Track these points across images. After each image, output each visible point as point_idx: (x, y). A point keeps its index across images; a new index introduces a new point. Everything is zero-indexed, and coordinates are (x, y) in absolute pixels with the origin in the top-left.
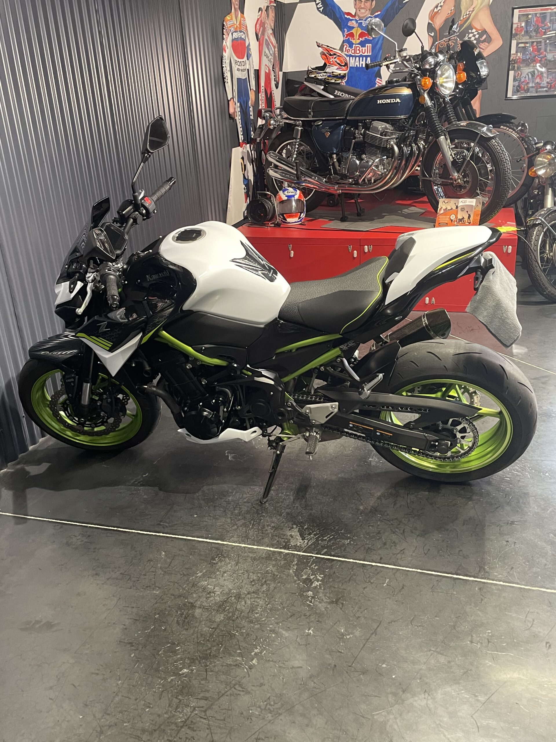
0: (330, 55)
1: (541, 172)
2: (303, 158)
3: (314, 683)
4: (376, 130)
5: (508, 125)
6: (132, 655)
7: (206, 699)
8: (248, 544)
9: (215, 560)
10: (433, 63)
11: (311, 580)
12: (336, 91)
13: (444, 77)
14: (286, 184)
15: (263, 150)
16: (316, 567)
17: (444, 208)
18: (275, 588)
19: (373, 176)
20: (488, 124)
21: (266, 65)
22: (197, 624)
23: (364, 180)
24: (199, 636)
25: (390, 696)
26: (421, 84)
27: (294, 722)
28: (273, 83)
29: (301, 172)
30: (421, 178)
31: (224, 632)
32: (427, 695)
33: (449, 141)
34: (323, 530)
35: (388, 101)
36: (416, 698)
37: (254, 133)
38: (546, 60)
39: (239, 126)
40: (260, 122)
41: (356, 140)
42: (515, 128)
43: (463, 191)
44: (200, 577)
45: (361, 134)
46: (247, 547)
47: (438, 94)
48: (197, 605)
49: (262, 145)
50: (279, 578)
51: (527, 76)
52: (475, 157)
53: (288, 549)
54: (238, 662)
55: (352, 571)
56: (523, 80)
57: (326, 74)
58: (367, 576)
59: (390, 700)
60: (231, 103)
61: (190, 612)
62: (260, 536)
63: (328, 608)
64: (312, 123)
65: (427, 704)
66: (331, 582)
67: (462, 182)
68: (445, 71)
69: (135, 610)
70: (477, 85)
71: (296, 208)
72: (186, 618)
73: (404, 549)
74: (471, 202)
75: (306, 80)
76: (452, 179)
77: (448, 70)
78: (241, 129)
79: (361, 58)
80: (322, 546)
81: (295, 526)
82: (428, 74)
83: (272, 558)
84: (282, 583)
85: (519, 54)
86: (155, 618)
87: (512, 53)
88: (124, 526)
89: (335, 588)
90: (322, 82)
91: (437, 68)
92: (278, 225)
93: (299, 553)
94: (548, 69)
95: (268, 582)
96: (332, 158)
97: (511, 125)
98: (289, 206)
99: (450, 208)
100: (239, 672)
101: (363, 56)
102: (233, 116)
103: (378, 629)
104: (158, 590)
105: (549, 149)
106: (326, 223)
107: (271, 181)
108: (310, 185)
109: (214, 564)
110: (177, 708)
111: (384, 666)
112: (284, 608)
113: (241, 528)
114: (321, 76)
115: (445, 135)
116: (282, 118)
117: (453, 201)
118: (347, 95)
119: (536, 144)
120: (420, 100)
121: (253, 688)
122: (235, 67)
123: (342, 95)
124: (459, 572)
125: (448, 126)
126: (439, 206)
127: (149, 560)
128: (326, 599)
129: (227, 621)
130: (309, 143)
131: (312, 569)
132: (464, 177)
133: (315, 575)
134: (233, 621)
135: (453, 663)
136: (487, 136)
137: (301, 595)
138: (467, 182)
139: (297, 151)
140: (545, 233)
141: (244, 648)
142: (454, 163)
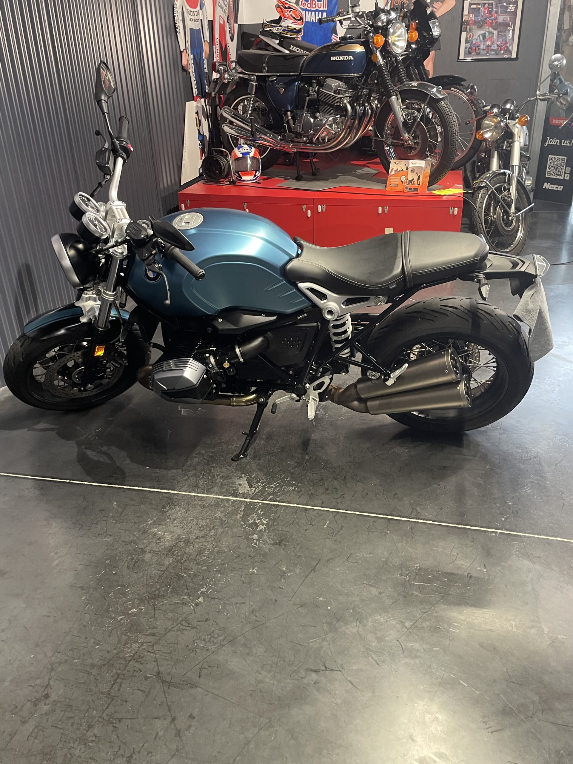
0: (285, 8)
1: (487, 135)
2: (258, 115)
3: (256, 616)
4: (330, 88)
5: (458, 86)
6: (83, 598)
7: (154, 635)
8: (198, 493)
9: (166, 508)
10: (385, 20)
11: (257, 524)
12: (292, 46)
13: (396, 35)
14: (242, 141)
15: (218, 105)
16: (262, 512)
17: (395, 169)
18: (223, 532)
19: (327, 135)
20: (438, 85)
21: (220, 16)
22: (146, 568)
23: (318, 139)
24: (148, 578)
25: (325, 625)
26: (373, 42)
27: (236, 652)
28: (228, 36)
29: (256, 129)
30: (373, 138)
31: (172, 574)
32: (358, 623)
33: (400, 101)
34: (270, 478)
35: (341, 58)
36: (349, 627)
37: (209, 87)
38: (496, 22)
39: (193, 79)
40: (215, 76)
41: (310, 97)
42: (465, 90)
43: (413, 153)
44: (151, 524)
45: (315, 91)
46: (196, 496)
47: (390, 53)
48: (148, 551)
49: (217, 100)
50: (227, 523)
51: (478, 38)
52: (425, 119)
53: (236, 496)
54: (185, 600)
55: (296, 515)
56: (474, 42)
57: (281, 28)
58: (309, 519)
59: (325, 629)
60: (183, 54)
61: (140, 557)
62: (210, 485)
63: (271, 549)
64: (267, 79)
65: (358, 631)
66: (275, 525)
67: (413, 143)
68: (396, 29)
69: (86, 557)
70: (429, 45)
71: (251, 166)
72: (136, 562)
73: (344, 494)
74: (421, 163)
75: (262, 33)
76: (402, 140)
77: (400, 28)
78: (195, 82)
79: (317, 13)
80: (268, 493)
81: (243, 475)
82: (380, 31)
83: (220, 505)
84: (229, 527)
85: (471, 15)
86: (106, 564)
87: (464, 14)
88: (76, 479)
89: (278, 530)
90: (277, 36)
91: (390, 26)
92: (233, 183)
93: (246, 500)
94: (499, 32)
95: (216, 527)
96: (286, 115)
97: (461, 87)
98: (244, 163)
99: (401, 170)
100: (186, 608)
101: (319, 11)
102: (186, 68)
103: (317, 567)
104: (108, 538)
105: (496, 112)
106: (281, 181)
107: (226, 137)
108: (265, 143)
109: (165, 512)
110: (126, 643)
111: (321, 599)
112: (230, 550)
113: (191, 479)
114: (276, 30)
115: (397, 95)
116: (237, 72)
117: (403, 162)
118: (302, 50)
119: (484, 107)
120: (372, 58)
121: (199, 623)
122: (187, 17)
123: (298, 50)
124: (394, 513)
125: (400, 86)
126: (390, 167)
127: (101, 510)
128: (270, 540)
129: (176, 564)
130: (265, 99)
131: (258, 514)
132: (414, 138)
133: (261, 519)
134: (182, 563)
135: (383, 594)
136: (437, 98)
137: (247, 539)
138: (417, 143)
139: (252, 107)
140: (490, 196)
141: (191, 588)
142: (405, 123)
